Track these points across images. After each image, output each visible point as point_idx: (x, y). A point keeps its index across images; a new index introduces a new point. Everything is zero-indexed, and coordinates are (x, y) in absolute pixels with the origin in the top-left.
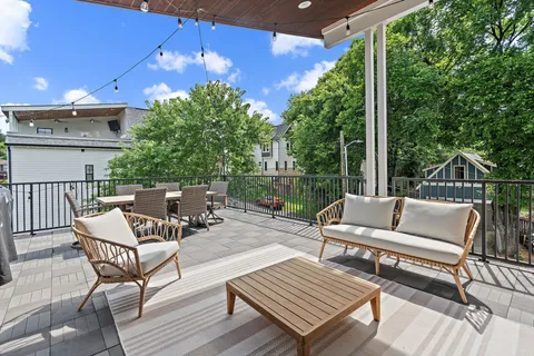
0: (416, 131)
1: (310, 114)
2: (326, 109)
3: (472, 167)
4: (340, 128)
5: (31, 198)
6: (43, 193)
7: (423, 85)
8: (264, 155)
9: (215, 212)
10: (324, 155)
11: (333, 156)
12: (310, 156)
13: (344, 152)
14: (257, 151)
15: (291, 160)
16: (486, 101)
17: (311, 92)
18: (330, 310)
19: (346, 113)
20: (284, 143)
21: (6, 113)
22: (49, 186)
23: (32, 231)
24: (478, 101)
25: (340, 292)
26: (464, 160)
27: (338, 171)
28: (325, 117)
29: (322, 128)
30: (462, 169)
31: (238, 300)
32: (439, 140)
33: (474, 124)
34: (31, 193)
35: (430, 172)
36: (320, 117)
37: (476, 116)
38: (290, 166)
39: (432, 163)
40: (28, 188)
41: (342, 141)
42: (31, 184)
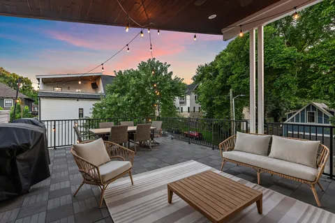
0: (281, 88)
1: (210, 77)
2: (221, 74)
3: (320, 113)
4: (230, 87)
5: (55, 128)
6: (61, 126)
7: (286, 59)
8: (181, 103)
9: (154, 139)
10: (219, 103)
11: (225, 104)
12: (210, 104)
13: (233, 102)
14: (177, 101)
15: (198, 106)
16: (331, 69)
17: (211, 64)
18: (232, 206)
19: (234, 77)
20: (193, 95)
21: (38, 79)
22: (64, 122)
23: (55, 147)
24: (325, 69)
25: (237, 195)
26: (314, 108)
27: (228, 114)
28: (220, 79)
29: (218, 86)
30: (313, 113)
31: (174, 195)
32: (297, 94)
33: (322, 84)
34: (55, 126)
35: (290, 115)
36: (217, 79)
37: (324, 78)
38: (197, 110)
39: (291, 109)
40: (53, 122)
41: (231, 95)
42: (55, 121)
